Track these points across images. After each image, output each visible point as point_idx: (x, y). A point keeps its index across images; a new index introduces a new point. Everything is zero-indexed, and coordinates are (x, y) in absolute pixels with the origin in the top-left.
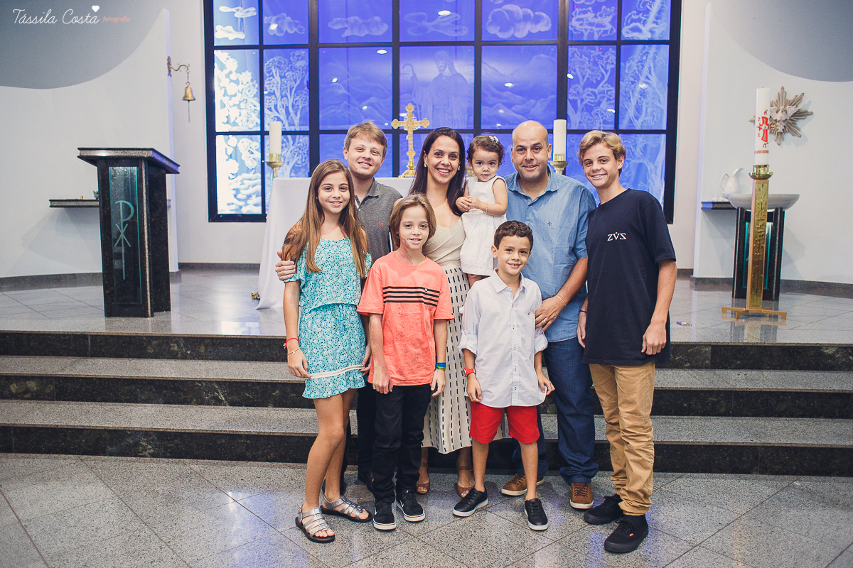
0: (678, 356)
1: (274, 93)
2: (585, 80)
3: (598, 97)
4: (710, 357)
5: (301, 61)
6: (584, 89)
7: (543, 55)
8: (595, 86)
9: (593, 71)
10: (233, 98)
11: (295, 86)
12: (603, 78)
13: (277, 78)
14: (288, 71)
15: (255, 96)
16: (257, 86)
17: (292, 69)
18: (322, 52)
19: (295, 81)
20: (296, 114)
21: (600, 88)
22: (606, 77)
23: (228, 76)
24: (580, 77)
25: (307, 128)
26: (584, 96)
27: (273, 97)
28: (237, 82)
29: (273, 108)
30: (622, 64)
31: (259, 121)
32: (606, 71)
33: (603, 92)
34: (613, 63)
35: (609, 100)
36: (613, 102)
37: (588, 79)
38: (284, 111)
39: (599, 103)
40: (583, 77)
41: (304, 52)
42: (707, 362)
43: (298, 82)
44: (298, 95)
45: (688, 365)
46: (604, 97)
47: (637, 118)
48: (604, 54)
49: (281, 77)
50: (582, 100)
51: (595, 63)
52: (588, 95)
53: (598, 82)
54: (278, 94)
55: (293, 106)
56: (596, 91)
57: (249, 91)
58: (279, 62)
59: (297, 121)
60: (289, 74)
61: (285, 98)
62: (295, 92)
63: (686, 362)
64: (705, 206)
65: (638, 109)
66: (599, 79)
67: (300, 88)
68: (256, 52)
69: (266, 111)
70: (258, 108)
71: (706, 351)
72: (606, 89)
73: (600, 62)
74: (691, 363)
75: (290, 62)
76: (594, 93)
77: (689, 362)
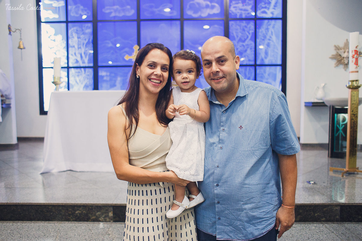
0: (317, 213)
1: (74, 47)
2: (239, 38)
3: (246, 47)
4: (339, 213)
5: (88, 29)
6: (238, 43)
7: (216, 26)
8: (244, 41)
9: (242, 34)
10: (52, 49)
11: (85, 42)
12: (248, 37)
13: (76, 39)
14: (81, 35)
15: (64, 48)
16: (65, 42)
17: (84, 34)
18: (100, 24)
19: (85, 40)
20: (86, 57)
21: (246, 42)
22: (250, 37)
23: (49, 37)
24: (236, 37)
25: (92, 65)
26: (238, 47)
27: (73, 49)
28: (54, 40)
29: (74, 54)
30: (257, 30)
31: (66, 61)
32: (249, 34)
33: (247, 45)
34: (253, 30)
35: (251, 49)
36: (253, 50)
37: (240, 38)
38: (79, 56)
39: (246, 51)
40: (237, 36)
41: (90, 25)
42: (337, 217)
43: (87, 40)
44: (87, 47)
45: (324, 219)
46: (248, 48)
47: (266, 58)
48: (248, 25)
49: (78, 38)
50: (237, 49)
51: (244, 30)
52: (240, 46)
53: (245, 40)
54: (76, 47)
55: (84, 53)
56: (244, 44)
57: (61, 45)
58: (77, 30)
59: (86, 60)
60: (82, 36)
61: (80, 49)
62: (86, 45)
63: (322, 217)
64: (307, 104)
65: (266, 53)
66: (246, 38)
67: (88, 43)
68: (64, 25)
69: (70, 56)
70: (66, 54)
71: (336, 210)
72: (249, 43)
73: (246, 29)
74: (326, 218)
75: (83, 30)
76: (243, 46)
77: (324, 217)
